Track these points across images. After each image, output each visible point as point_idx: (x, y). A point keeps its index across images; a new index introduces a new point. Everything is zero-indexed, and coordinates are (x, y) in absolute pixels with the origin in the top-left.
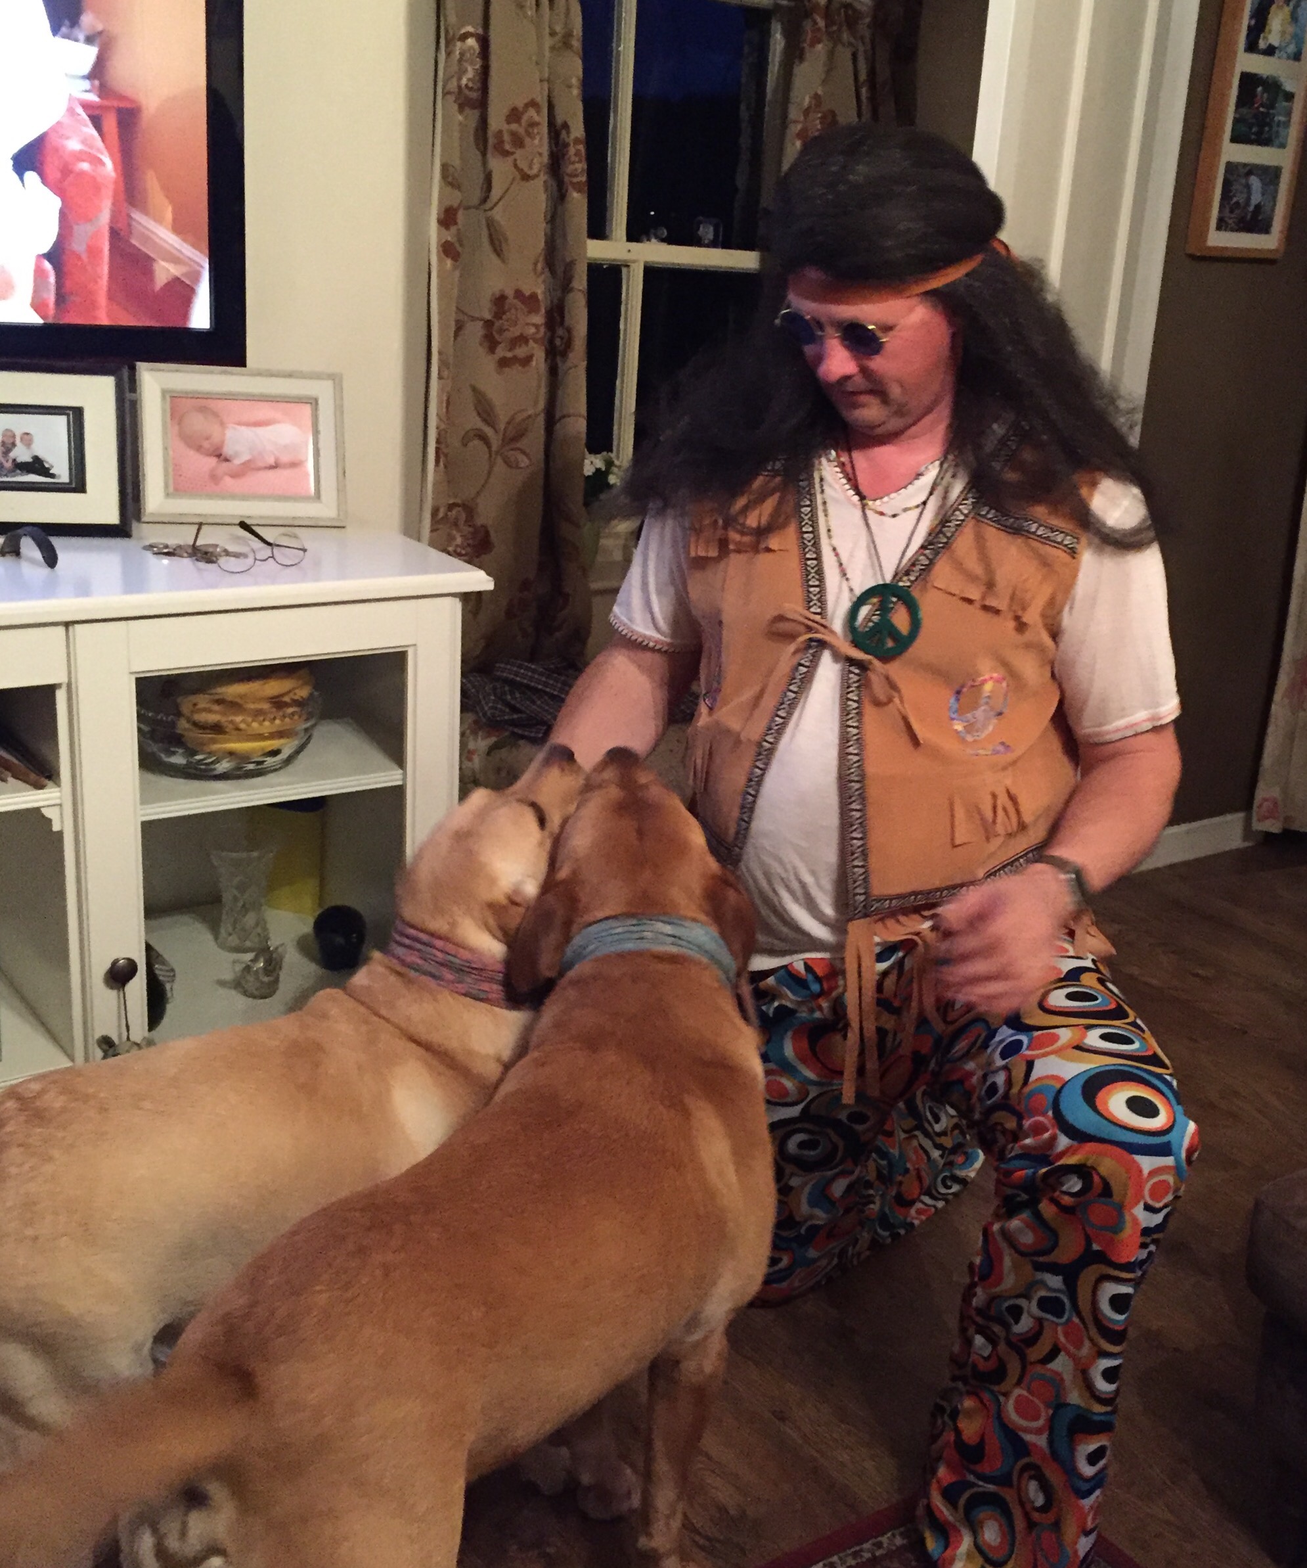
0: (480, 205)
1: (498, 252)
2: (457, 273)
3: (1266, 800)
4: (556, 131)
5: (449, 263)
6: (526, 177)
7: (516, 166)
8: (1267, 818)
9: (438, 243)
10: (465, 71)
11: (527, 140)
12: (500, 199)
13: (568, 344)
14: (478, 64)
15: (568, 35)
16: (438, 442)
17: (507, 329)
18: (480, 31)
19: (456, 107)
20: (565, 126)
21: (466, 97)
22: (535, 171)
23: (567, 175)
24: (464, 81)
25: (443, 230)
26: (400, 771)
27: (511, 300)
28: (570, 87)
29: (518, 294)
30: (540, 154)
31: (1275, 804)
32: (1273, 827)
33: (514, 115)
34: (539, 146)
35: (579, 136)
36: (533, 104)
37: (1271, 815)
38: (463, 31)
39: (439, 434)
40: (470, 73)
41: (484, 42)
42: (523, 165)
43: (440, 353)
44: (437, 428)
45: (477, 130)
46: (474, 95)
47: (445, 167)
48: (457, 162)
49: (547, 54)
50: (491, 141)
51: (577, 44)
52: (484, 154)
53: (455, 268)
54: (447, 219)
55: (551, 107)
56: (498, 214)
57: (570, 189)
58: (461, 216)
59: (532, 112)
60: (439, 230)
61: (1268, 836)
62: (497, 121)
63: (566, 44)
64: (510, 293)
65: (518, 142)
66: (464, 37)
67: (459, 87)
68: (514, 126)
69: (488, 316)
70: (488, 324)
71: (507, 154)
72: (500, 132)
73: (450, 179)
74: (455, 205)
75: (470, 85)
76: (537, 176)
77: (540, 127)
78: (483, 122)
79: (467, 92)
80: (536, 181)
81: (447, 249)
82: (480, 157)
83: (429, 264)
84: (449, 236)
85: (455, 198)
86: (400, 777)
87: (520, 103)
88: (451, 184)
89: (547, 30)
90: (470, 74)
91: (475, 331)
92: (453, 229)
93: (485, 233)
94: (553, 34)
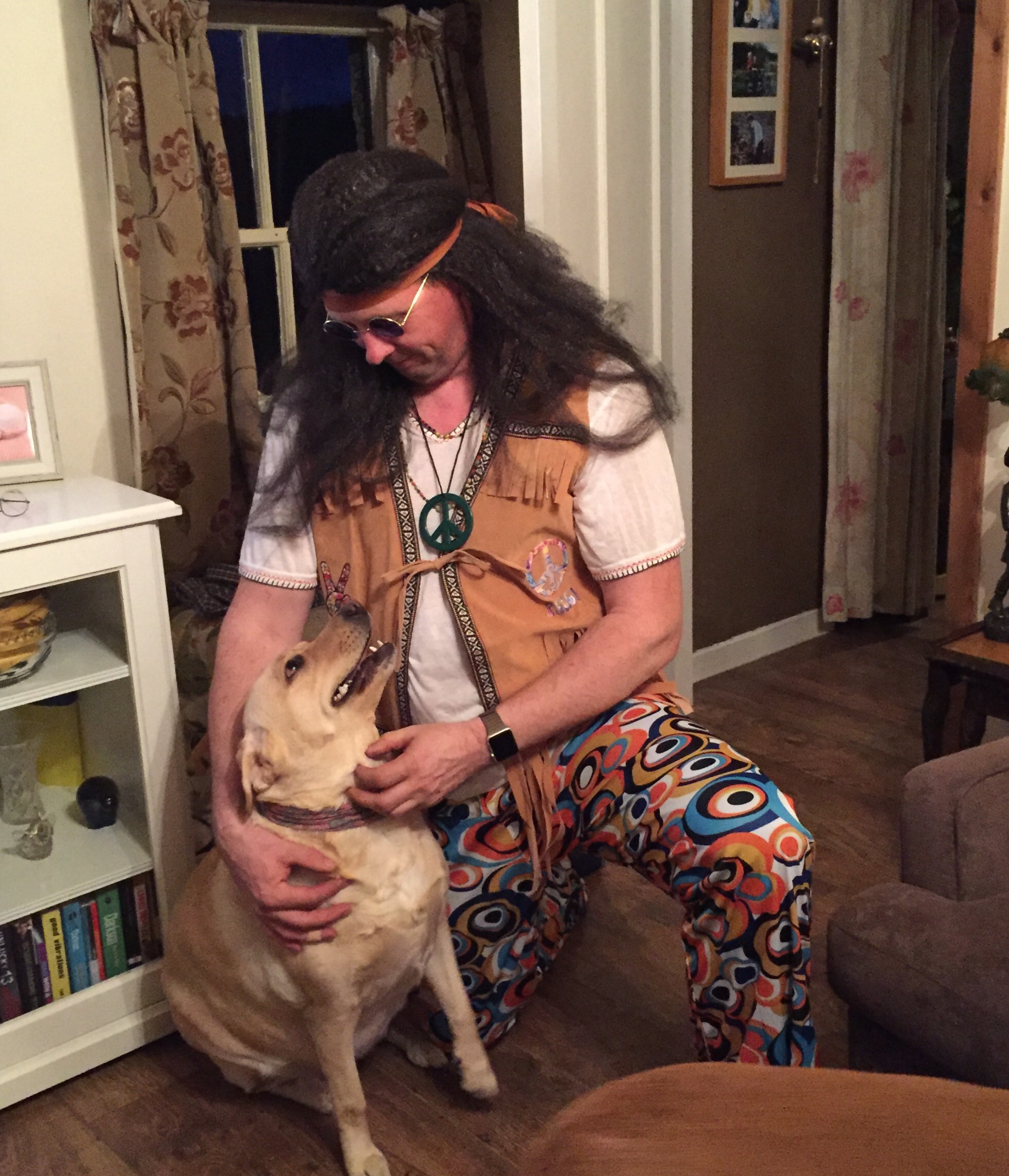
0: (150, 213)
1: (169, 249)
2: (139, 269)
3: (831, 598)
4: (204, 150)
5: (131, 261)
6: (183, 188)
7: (174, 180)
8: (834, 611)
9: (121, 246)
10: (126, 112)
11: (181, 160)
12: (166, 207)
13: (234, 314)
14: (136, 105)
15: (203, 75)
16: (140, 401)
17: (184, 308)
18: (134, 80)
19: (121, 141)
20: (210, 145)
21: (129, 132)
22: (190, 183)
23: (217, 183)
24: (126, 119)
25: (125, 238)
26: (126, 666)
27: (184, 285)
28: (209, 114)
29: (189, 279)
30: (192, 170)
31: (840, 600)
32: (840, 617)
33: (168, 142)
34: (191, 164)
35: (222, 151)
36: (181, 131)
37: (838, 608)
38: (120, 82)
39: (139, 395)
40: (130, 115)
41: (138, 88)
42: (179, 179)
43: (132, 332)
44: (138, 390)
45: (141, 157)
46: (136, 129)
47: (118, 188)
48: (127, 183)
49: (188, 92)
50: (153, 164)
51: (211, 80)
52: (149, 174)
53: (136, 265)
54: (125, 228)
55: (197, 132)
56: (164, 219)
57: (220, 193)
58: (135, 223)
59: (181, 139)
60: (120, 238)
61: (837, 625)
62: (155, 148)
63: (202, 81)
64: (182, 279)
65: (173, 162)
66: (121, 87)
67: (122, 124)
68: (169, 150)
69: (167, 299)
70: (168, 305)
71: (165, 172)
72: (159, 156)
73: (124, 197)
74: (130, 216)
75: (132, 122)
76: (190, 187)
77: (189, 149)
78: (145, 148)
79: (129, 128)
80: (191, 190)
81: (128, 251)
82: (146, 177)
83: (116, 264)
84: (128, 241)
85: (130, 211)
86: (127, 670)
87: (171, 133)
88: (126, 201)
89: (186, 74)
90: (131, 113)
91: (159, 311)
92: (131, 235)
93: (156, 233)
94: (191, 76)
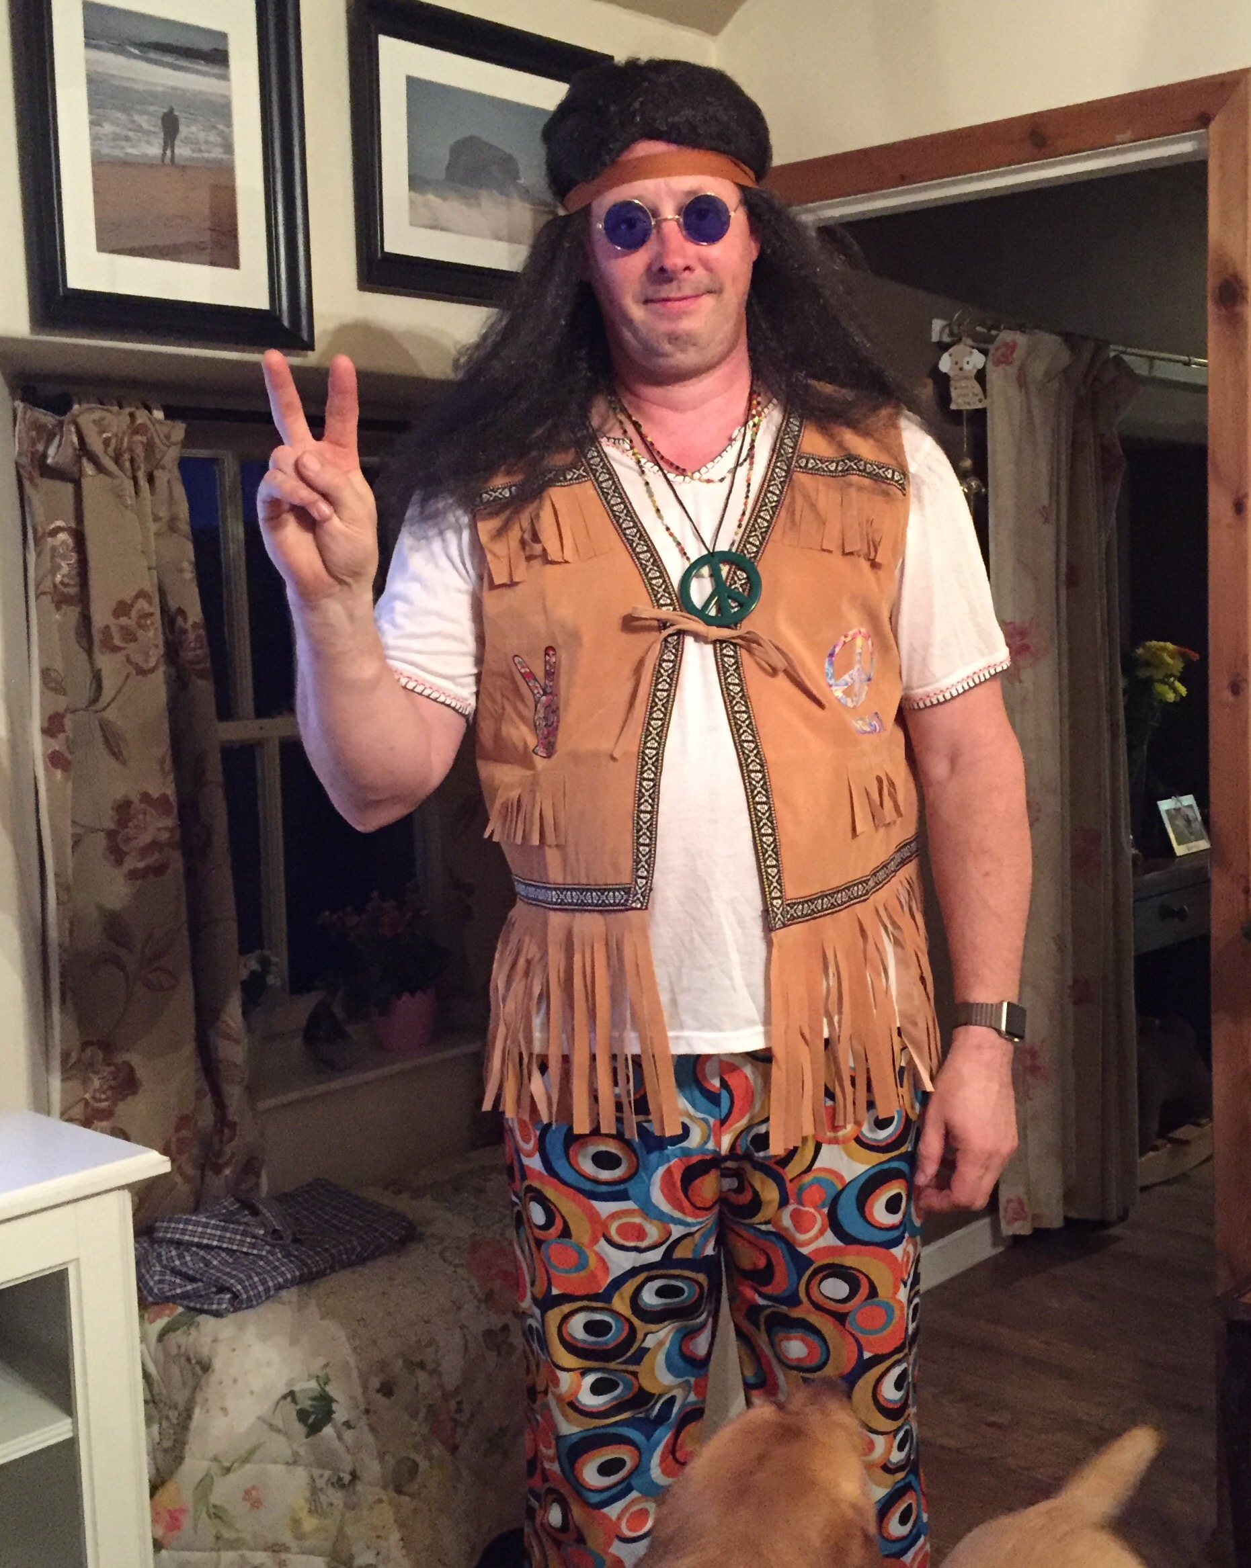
0: (89, 706)
1: (116, 754)
2: (70, 785)
3: (1009, 1201)
4: (170, 618)
5: (59, 774)
6: (142, 672)
7: (128, 660)
8: (1015, 1220)
9: (43, 755)
10: (59, 567)
11: (140, 634)
12: (113, 699)
13: (208, 843)
14: (74, 558)
15: (174, 519)
16: (62, 975)
17: (136, 838)
18: (73, 525)
19: (52, 607)
20: (181, 611)
21: (62, 594)
22: (152, 664)
23: (191, 663)
24: (59, 578)
25: (51, 741)
26: (69, 1420)
27: (137, 805)
28: (181, 571)
29: (145, 797)
30: (157, 646)
32: (1023, 1228)
33: (122, 609)
34: (153, 635)
35: (197, 620)
36: (142, 594)
37: (1019, 1215)
38: (52, 526)
39: (63, 966)
40: (66, 568)
41: (79, 537)
42: (138, 658)
43: (56, 875)
44: (61, 960)
45: (78, 628)
46: (72, 591)
47: (45, 673)
48: (59, 665)
49: (152, 541)
50: (97, 637)
51: (185, 527)
52: (89, 652)
53: (66, 779)
54: (52, 727)
55: (162, 593)
56: (111, 714)
57: (194, 678)
58: (68, 722)
59: (142, 604)
60: (44, 741)
62: (101, 616)
63: (172, 526)
64: (135, 798)
65: (129, 635)
66: (54, 532)
67: (55, 586)
68: (123, 620)
69: (112, 826)
70: (111, 834)
71: (116, 649)
72: (107, 627)
73: (53, 685)
74: (61, 710)
75: (66, 580)
76: (152, 670)
77: (153, 618)
78: (86, 618)
79: (61, 587)
80: (153, 675)
81: (55, 760)
82: (84, 656)
83: (35, 778)
84: (56, 745)
85: (61, 703)
86: (70, 1427)
87: (128, 595)
88: (55, 690)
89: (150, 518)
91: (100, 842)
92: (62, 736)
93: (98, 735)
94: (156, 519)
